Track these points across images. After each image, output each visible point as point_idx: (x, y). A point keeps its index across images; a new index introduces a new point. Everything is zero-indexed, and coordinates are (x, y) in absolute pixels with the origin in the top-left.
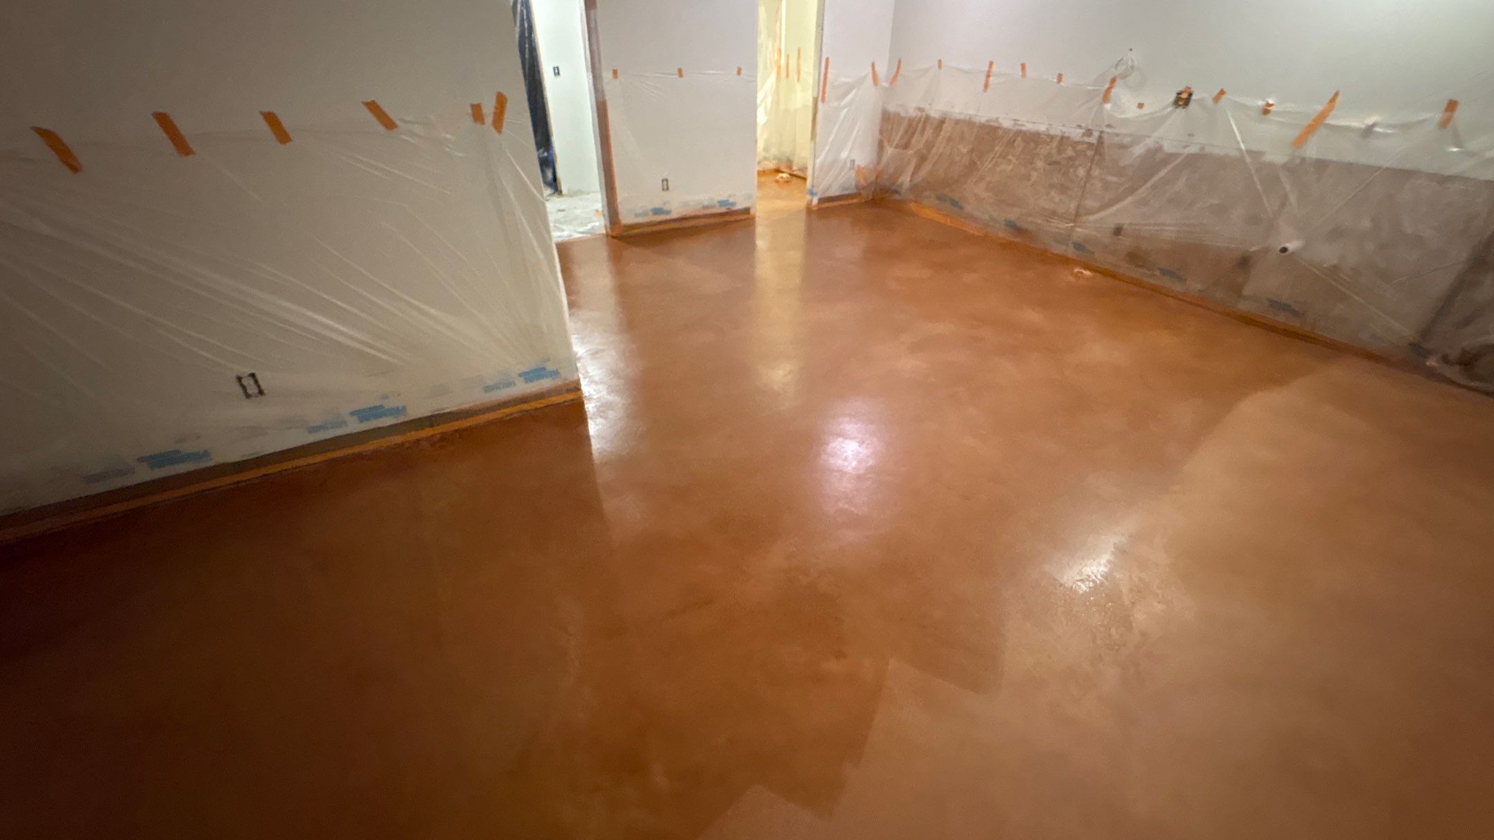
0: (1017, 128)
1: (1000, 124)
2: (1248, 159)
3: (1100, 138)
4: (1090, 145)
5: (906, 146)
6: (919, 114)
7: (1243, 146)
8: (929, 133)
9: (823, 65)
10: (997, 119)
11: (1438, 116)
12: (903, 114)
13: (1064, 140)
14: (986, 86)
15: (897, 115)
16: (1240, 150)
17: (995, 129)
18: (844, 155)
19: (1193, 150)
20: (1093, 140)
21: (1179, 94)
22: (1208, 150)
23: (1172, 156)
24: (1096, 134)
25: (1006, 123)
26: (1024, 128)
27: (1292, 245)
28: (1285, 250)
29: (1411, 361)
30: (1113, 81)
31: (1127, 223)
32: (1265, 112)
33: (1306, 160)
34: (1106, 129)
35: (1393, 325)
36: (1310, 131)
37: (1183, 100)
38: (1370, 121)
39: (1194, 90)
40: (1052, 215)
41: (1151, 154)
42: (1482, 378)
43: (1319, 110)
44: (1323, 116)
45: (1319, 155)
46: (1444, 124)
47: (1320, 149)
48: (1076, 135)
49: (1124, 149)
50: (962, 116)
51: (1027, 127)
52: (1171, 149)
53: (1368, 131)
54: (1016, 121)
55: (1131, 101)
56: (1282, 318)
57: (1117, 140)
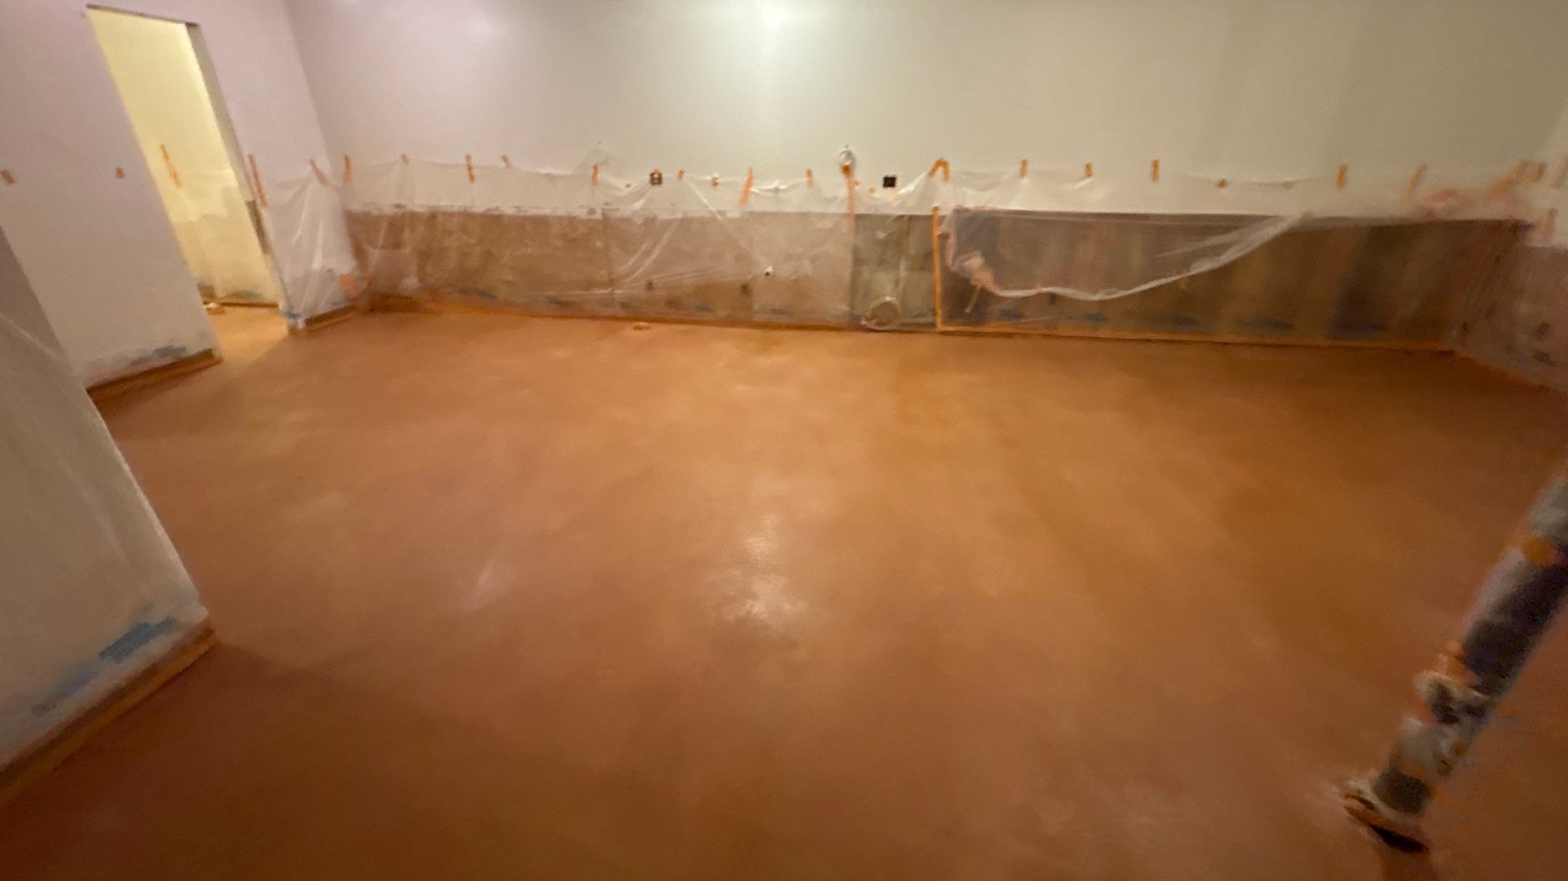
0: (522, 213)
2: (718, 216)
3: (603, 214)
4: (598, 221)
7: (712, 209)
9: (248, 163)
14: (472, 178)
15: (368, 214)
16: (711, 212)
17: (499, 217)
19: (679, 215)
20: (598, 216)
21: (652, 175)
22: (690, 215)
23: (669, 222)
24: (599, 211)
25: (509, 210)
26: (528, 214)
27: (770, 269)
28: (768, 274)
29: (853, 325)
30: (595, 168)
31: (655, 278)
32: (715, 184)
33: (752, 213)
34: (606, 207)
35: (838, 307)
36: (746, 194)
37: (656, 180)
38: (775, 185)
39: (661, 171)
40: (589, 285)
41: (650, 222)
42: (884, 324)
43: (742, 180)
44: (749, 183)
45: (757, 209)
46: (810, 183)
47: (757, 206)
48: (582, 214)
49: (627, 220)
50: (455, 209)
51: (532, 212)
52: (663, 216)
53: (777, 190)
54: (518, 208)
55: (620, 183)
56: (783, 319)
57: (618, 215)
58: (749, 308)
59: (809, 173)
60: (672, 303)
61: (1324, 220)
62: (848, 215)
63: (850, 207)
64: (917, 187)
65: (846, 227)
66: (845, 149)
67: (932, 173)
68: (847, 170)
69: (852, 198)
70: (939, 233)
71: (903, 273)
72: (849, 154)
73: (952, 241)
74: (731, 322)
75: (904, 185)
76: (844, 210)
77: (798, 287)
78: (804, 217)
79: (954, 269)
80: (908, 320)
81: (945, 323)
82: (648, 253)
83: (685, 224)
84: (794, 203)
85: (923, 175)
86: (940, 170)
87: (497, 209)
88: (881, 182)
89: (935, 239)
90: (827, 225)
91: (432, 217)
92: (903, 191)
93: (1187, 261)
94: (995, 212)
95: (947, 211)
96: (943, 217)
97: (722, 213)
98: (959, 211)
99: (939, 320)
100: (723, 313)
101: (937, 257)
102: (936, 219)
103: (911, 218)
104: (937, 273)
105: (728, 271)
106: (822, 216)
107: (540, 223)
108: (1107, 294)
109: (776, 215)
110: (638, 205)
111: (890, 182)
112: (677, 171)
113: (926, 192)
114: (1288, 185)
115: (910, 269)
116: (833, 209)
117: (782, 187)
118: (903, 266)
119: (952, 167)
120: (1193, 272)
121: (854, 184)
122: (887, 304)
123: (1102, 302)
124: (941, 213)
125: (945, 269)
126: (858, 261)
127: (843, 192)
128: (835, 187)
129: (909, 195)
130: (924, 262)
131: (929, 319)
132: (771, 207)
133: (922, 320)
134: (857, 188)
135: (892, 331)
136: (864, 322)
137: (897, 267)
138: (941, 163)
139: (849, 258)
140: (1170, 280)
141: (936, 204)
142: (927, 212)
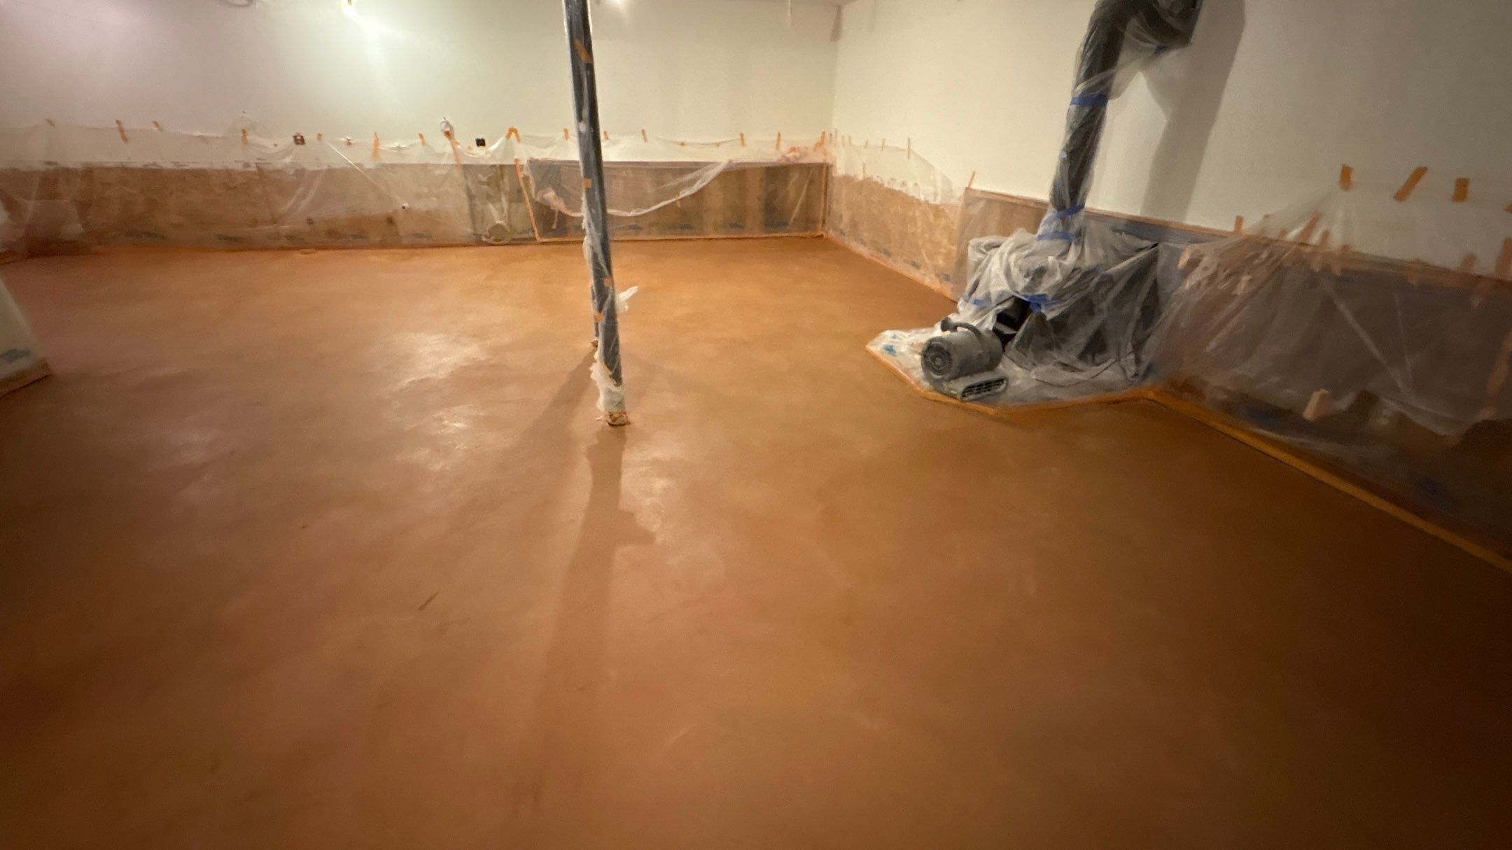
1: (158, 166)
2: (357, 167)
3: (258, 167)
4: (254, 173)
5: (54, 197)
7: (350, 162)
8: (77, 182)
11: (419, 140)
13: (229, 173)
14: (125, 139)
16: (350, 164)
17: (158, 171)
19: (325, 167)
20: (253, 168)
21: (295, 137)
22: (333, 167)
23: (316, 173)
24: (253, 165)
25: (168, 165)
26: (187, 168)
27: (406, 205)
28: (404, 208)
29: (478, 242)
30: (244, 132)
31: (312, 215)
32: (349, 143)
33: (384, 165)
34: (260, 161)
35: (464, 229)
36: (376, 152)
37: (299, 140)
38: (396, 144)
39: (302, 135)
40: (255, 223)
41: (300, 172)
42: (500, 240)
43: (372, 140)
44: (377, 144)
45: (387, 162)
46: (424, 143)
47: (386, 160)
48: (239, 167)
49: (279, 171)
50: (110, 165)
51: (191, 166)
52: (311, 167)
53: (399, 148)
54: (176, 163)
55: (268, 143)
56: (425, 241)
57: (271, 168)
58: (397, 234)
59: (421, 136)
60: (331, 233)
61: (739, 164)
62: (457, 166)
63: (457, 160)
64: (499, 146)
65: (457, 174)
66: (443, 120)
67: (508, 136)
68: (448, 134)
69: (456, 153)
70: (523, 176)
71: (505, 204)
72: (448, 124)
73: (532, 181)
74: (383, 245)
75: (492, 144)
76: (452, 162)
77: (429, 216)
78: (424, 167)
79: (538, 199)
80: (517, 236)
81: (541, 236)
82: (304, 196)
83: (331, 173)
84: (415, 156)
85: (503, 138)
86: (513, 134)
87: (155, 164)
88: (475, 143)
89: (521, 180)
90: (444, 172)
91: (88, 173)
92: (493, 148)
93: (676, 190)
94: (553, 162)
95: (524, 161)
96: (523, 166)
97: (360, 165)
98: (533, 162)
99: (537, 235)
100: (376, 239)
101: (525, 192)
102: (518, 166)
103: (502, 167)
104: (529, 205)
105: (374, 208)
106: (438, 166)
107: (200, 176)
108: (636, 212)
109: (402, 166)
110: (288, 160)
111: (481, 143)
112: (316, 136)
113: (507, 150)
114: (718, 145)
115: (510, 201)
116: (444, 161)
117: (403, 146)
118: (504, 199)
119: (521, 134)
120: (681, 196)
121: (454, 144)
122: (498, 226)
123: (636, 217)
124: (521, 163)
125: (531, 200)
126: (471, 197)
127: (449, 149)
128: (444, 145)
129: (496, 151)
130: (517, 196)
131: (531, 235)
132: (396, 160)
133: (525, 236)
134: (459, 147)
135: (506, 245)
136: (484, 239)
137: (500, 201)
138: (512, 130)
139: (464, 196)
140: (670, 201)
141: (516, 157)
142: (512, 163)
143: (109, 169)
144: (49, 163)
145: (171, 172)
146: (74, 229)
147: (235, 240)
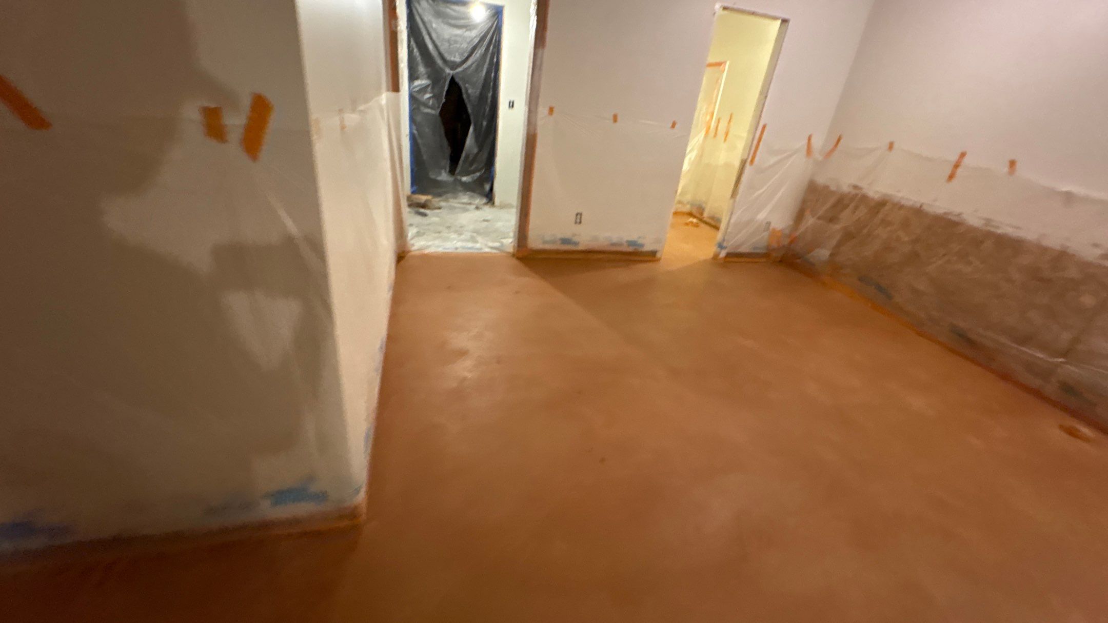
0: (989, 228)
5: (832, 220)
6: (854, 192)
8: (862, 212)
9: (759, 132)
10: (959, 215)
12: (833, 188)
14: (951, 177)
15: (826, 187)
17: (956, 224)
18: (761, 216)
25: (973, 221)
143: (901, 207)
144: (855, 187)
145: (972, 229)
146: (823, 254)
147: (971, 343)
